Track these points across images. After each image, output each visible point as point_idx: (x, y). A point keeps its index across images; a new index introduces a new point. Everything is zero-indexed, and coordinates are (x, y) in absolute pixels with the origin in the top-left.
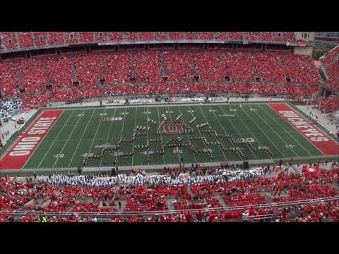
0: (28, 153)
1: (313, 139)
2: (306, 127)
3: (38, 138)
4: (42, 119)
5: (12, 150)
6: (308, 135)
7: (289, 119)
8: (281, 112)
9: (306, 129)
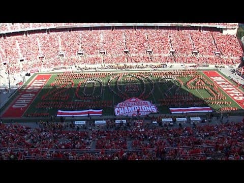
0: (26, 105)
1: (235, 98)
2: (230, 89)
3: (34, 95)
4: (36, 81)
5: (14, 104)
6: (232, 95)
7: (218, 83)
8: (212, 78)
9: (231, 90)
